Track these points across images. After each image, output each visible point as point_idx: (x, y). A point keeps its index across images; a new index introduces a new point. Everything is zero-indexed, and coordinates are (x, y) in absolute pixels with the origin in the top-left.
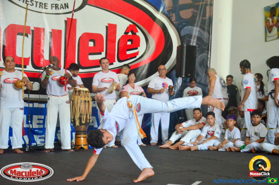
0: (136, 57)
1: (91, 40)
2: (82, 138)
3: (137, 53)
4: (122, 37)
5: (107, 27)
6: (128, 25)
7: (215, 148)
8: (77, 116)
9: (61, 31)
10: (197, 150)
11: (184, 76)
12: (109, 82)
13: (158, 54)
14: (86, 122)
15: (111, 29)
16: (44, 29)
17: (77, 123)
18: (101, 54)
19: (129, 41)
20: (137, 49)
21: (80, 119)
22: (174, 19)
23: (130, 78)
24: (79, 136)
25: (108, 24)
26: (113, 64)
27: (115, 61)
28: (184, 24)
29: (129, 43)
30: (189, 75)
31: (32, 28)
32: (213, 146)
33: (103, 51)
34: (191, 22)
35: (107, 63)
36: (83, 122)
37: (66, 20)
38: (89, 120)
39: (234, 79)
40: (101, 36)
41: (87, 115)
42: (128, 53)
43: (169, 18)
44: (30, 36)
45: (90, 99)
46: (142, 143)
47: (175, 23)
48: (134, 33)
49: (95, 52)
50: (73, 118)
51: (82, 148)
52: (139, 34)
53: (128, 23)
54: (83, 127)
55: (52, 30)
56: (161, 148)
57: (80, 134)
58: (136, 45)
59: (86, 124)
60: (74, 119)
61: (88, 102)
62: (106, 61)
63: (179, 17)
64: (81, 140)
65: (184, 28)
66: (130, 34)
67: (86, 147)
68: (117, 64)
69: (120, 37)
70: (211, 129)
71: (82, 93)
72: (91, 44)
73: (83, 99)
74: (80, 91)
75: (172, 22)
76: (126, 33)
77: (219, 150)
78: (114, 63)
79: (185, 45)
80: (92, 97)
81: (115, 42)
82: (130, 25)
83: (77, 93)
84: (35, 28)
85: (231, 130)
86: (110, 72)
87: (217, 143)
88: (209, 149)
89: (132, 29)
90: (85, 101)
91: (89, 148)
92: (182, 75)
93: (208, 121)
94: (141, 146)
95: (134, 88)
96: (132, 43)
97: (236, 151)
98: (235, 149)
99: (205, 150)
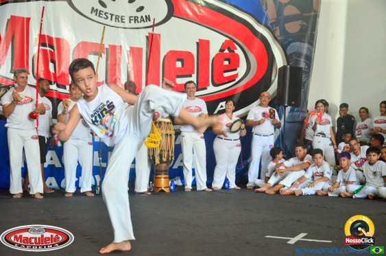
0: (235, 80)
1: (178, 60)
2: (163, 179)
3: (236, 76)
4: (217, 55)
5: (197, 43)
6: (224, 41)
7: (325, 193)
8: (158, 152)
9: (142, 49)
10: (301, 195)
11: (286, 105)
13: (261, 76)
14: (168, 159)
15: (203, 45)
16: (121, 47)
17: (157, 161)
18: (191, 76)
19: (226, 60)
20: (236, 70)
21: (161, 156)
22: (277, 34)
24: (159, 176)
25: (200, 40)
26: (206, 89)
27: (209, 85)
28: (290, 39)
29: (226, 63)
30: (293, 103)
31: (107, 46)
32: (322, 190)
33: (194, 73)
34: (300, 37)
35: (193, 88)
36: (164, 160)
37: (148, 35)
38: (172, 157)
39: (349, 108)
40: (190, 54)
41: (168, 151)
42: (226, 75)
43: (272, 32)
44: (104, 56)
45: (173, 133)
46: (236, 186)
47: (279, 38)
48: (231, 51)
49: (184, 74)
50: (151, 154)
51: (162, 191)
52: (238, 51)
53: (223, 39)
54: (164, 165)
55: (131, 48)
56: (258, 192)
57: (161, 174)
58: (234, 65)
59: (168, 162)
60: (153, 156)
61: (171, 135)
62: (192, 85)
63: (284, 32)
64: (161, 181)
65: (291, 44)
66: (226, 51)
67: (167, 190)
68: (211, 89)
69: (214, 56)
70: (319, 170)
71: (163, 124)
72: (179, 64)
73: (164, 132)
74: (160, 123)
75: (275, 38)
76: (222, 50)
78: (208, 87)
79: (289, 67)
80: (175, 130)
82: (226, 41)
83: (157, 125)
84: (109, 45)
85: (345, 171)
88: (316, 194)
89: (228, 46)
90: (167, 135)
91: (171, 190)
92: (285, 103)
93: (316, 160)
94: (234, 189)
95: (231, 119)
96: (229, 63)
97: (347, 197)
98: (345, 195)
99: (312, 195)
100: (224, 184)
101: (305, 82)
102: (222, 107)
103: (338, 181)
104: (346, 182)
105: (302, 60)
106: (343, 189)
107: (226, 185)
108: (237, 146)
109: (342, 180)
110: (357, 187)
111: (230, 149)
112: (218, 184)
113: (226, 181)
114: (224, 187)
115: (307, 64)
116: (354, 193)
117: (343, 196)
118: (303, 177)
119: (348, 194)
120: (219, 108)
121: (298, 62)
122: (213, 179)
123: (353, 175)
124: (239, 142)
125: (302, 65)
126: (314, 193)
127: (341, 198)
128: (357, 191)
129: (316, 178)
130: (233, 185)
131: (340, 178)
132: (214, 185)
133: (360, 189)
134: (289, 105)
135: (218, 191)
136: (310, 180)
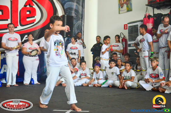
0: (34, 23)
3: (35, 20)
5: (11, 1)
7: (86, 85)
11: (65, 36)
12: (14, 40)
18: (7, 20)
19: (28, 11)
20: (34, 17)
23: (29, 38)
29: (28, 13)
30: (69, 36)
32: (85, 83)
33: (9, 18)
35: (13, 27)
40: (7, 7)
42: (28, 20)
46: (38, 82)
48: (31, 6)
62: (12, 26)
69: (21, 9)
70: (84, 72)
76: (25, 6)
77: (89, 86)
78: (17, 27)
79: (66, 15)
81: (18, 12)
85: (97, 73)
86: (15, 33)
87: (88, 81)
88: (82, 86)
89: (29, 3)
92: (64, 36)
93: (82, 66)
94: (37, 84)
95: (32, 45)
96: (30, 13)
97: (98, 87)
98: (97, 86)
99: (79, 86)
100: (31, 82)
101: (75, 24)
102: (26, 38)
103: (94, 78)
104: (98, 79)
105: (73, 12)
106: (96, 82)
107: (32, 82)
108: (36, 60)
109: (95, 78)
110: (103, 81)
111: (33, 62)
112: (27, 81)
113: (32, 80)
114: (30, 83)
115: (76, 14)
116: (102, 85)
117: (96, 86)
118: (75, 76)
119: (99, 85)
120: (24, 39)
121: (71, 13)
122: (24, 79)
123: (101, 75)
124: (37, 58)
125: (73, 15)
126: (80, 84)
127: (95, 87)
128: (104, 83)
129: (82, 77)
130: (36, 82)
131: (94, 76)
132: (25, 83)
133: (105, 82)
134: (66, 37)
135: (27, 86)
136: (78, 78)
